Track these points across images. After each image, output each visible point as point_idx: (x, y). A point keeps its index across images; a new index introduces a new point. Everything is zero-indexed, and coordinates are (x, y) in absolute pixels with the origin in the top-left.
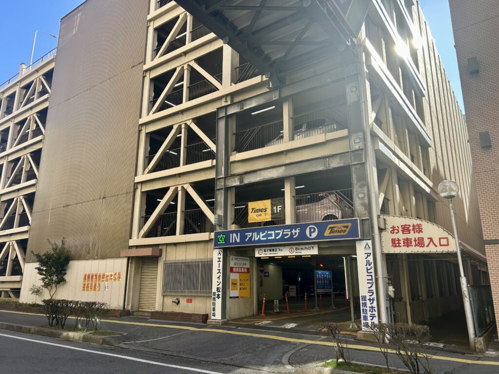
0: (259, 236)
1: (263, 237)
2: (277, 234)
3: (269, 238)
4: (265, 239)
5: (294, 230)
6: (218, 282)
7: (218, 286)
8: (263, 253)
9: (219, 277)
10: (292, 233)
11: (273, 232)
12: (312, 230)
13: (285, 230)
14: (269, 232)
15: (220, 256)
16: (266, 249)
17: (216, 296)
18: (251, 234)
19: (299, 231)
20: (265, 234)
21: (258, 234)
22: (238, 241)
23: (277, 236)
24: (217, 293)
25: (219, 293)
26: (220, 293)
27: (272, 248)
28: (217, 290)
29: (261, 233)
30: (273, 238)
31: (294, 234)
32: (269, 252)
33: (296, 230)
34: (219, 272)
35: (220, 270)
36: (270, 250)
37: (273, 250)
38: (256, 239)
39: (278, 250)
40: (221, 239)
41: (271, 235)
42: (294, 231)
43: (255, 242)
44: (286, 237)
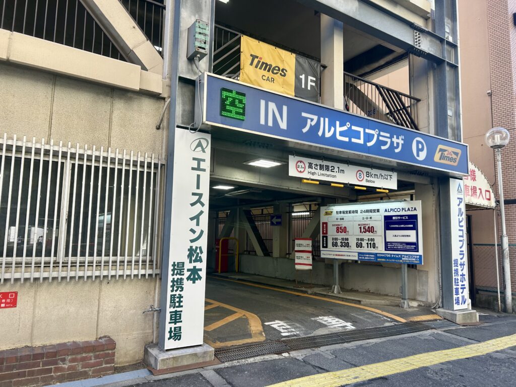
0: (333, 129)
1: (342, 134)
2: (369, 137)
3: (354, 140)
4: (346, 139)
5: (395, 136)
6: (193, 231)
7: (194, 245)
8: (307, 169)
9: (197, 218)
10: (392, 143)
11: (361, 130)
12: (420, 146)
13: (382, 133)
14: (354, 128)
15: (199, 154)
16: (314, 161)
17: (187, 274)
18: (315, 118)
19: (402, 142)
20: (345, 128)
21: (332, 124)
22: (283, 125)
23: (369, 141)
24: (188, 266)
25: (198, 265)
26: (203, 266)
27: (325, 163)
28: (190, 256)
29: (338, 123)
30: (361, 141)
31: (395, 145)
32: (319, 171)
33: (398, 138)
34: (199, 201)
35: (200, 195)
36: (321, 167)
37: (327, 168)
38: (328, 135)
39: (336, 169)
40: (233, 104)
41: (357, 135)
42: (395, 140)
43: (323, 139)
44: (383, 148)
